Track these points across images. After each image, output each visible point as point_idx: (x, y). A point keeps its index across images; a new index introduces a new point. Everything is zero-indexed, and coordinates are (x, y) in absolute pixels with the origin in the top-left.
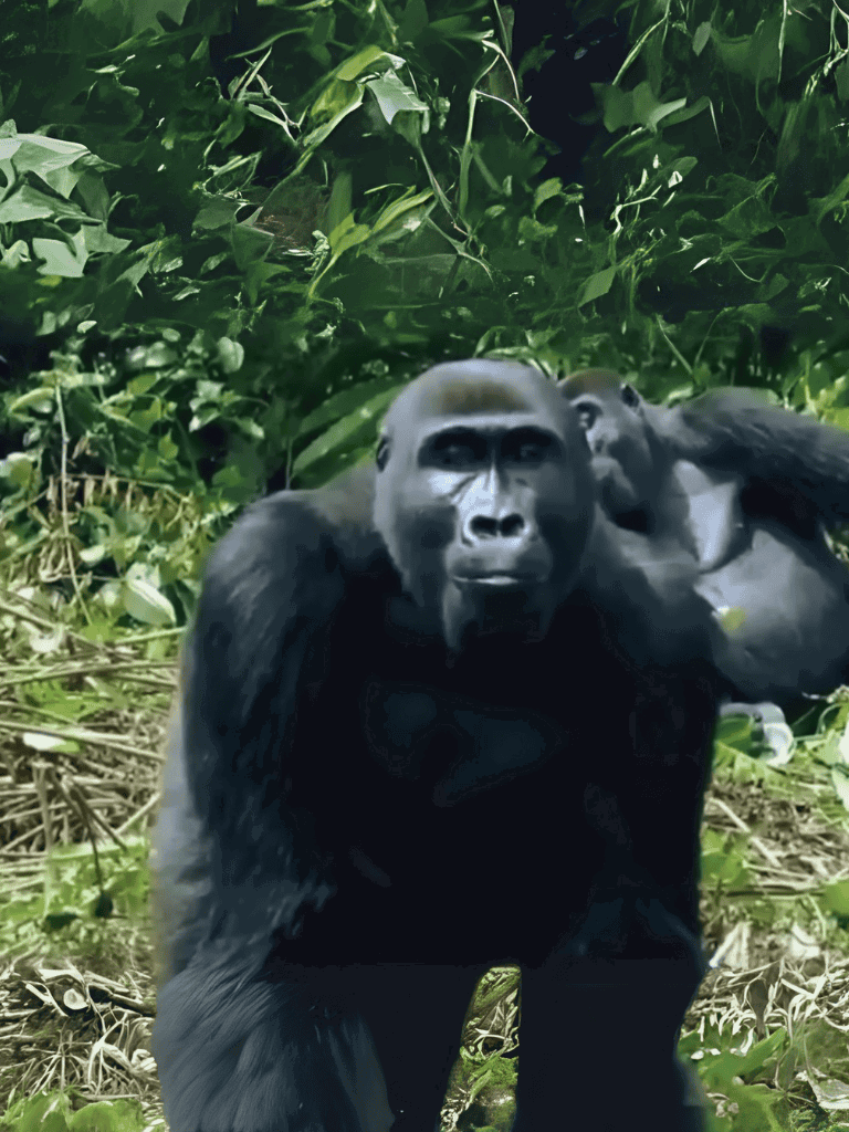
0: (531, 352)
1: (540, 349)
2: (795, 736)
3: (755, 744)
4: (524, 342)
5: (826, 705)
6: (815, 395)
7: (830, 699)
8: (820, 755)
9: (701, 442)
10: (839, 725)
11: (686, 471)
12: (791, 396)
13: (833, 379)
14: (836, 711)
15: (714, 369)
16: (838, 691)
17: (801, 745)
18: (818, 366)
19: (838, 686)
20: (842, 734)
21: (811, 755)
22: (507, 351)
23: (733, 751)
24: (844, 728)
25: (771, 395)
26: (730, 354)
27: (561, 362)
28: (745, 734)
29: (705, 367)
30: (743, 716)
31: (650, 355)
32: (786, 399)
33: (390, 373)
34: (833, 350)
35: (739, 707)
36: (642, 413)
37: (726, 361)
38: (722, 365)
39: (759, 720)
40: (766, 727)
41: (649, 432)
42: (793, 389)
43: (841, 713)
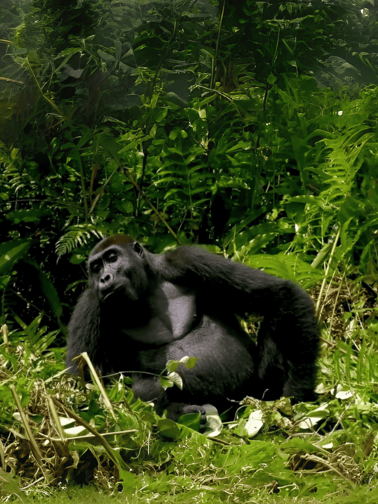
0: (93, 227)
1: (98, 224)
2: (223, 422)
3: (202, 426)
4: (89, 221)
5: (238, 405)
6: (238, 249)
7: (241, 403)
8: (235, 432)
9: (175, 273)
10: (245, 416)
11: (168, 287)
12: (227, 249)
13: (249, 240)
14: (245, 408)
15: (188, 236)
16: (245, 399)
17: (226, 426)
18: (241, 233)
19: (245, 397)
20: (247, 421)
21: (230, 431)
22: (81, 226)
23: (190, 429)
24: (248, 417)
25: (217, 249)
26: (196, 228)
27: (108, 232)
28: (196, 421)
29: (183, 234)
30: (196, 412)
31: (154, 228)
32: (225, 251)
33: (20, 237)
34: (250, 225)
35: (193, 407)
36: (144, 257)
37: (194, 231)
38: (192, 233)
39: (204, 414)
40: (208, 417)
41: (147, 267)
42: (228, 246)
43: (247, 409)
